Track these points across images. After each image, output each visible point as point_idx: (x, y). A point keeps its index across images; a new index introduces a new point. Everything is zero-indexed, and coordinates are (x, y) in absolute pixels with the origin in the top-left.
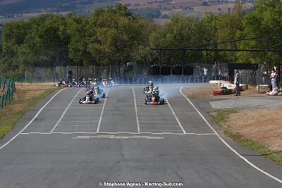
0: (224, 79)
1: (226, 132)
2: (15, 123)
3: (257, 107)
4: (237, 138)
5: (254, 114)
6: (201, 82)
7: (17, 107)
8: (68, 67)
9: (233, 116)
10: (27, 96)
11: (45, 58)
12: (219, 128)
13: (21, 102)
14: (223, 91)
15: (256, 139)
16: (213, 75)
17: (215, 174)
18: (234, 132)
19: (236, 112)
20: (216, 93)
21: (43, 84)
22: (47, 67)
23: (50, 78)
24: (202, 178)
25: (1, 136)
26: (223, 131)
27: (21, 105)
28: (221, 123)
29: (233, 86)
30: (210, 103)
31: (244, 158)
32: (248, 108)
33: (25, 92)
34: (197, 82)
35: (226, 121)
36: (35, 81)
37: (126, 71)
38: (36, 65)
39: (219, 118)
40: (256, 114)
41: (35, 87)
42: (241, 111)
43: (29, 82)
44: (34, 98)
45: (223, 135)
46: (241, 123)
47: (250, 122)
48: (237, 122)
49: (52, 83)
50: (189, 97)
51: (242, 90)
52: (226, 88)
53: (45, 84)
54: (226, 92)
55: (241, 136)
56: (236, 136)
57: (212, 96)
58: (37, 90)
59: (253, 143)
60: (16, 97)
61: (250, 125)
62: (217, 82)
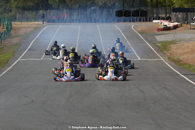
0: (163, 19)
1: (169, 58)
2: (14, 52)
3: (190, 40)
4: (177, 62)
5: (189, 45)
6: (146, 21)
7: (15, 41)
8: (48, 11)
9: (173, 47)
10: (21, 32)
11: (32, 4)
12: (164, 55)
13: (17, 36)
14: (164, 28)
15: (192, 63)
16: (155, 16)
17: (166, 88)
18: (175, 58)
19: (175, 44)
20: (159, 30)
21: (30, 23)
22: (33, 10)
23: (35, 18)
24: (157, 91)
25: (6, 61)
26: (167, 58)
27: (17, 39)
28: (165, 52)
29: (171, 25)
30: (155, 36)
31: (185, 77)
32: (184, 40)
33: (19, 29)
34: (143, 21)
35: (168, 50)
36: (24, 21)
37: (91, 13)
38: (24, 9)
39: (164, 47)
40: (190, 44)
41: (26, 25)
42: (178, 42)
43: (20, 22)
44: (26, 33)
45: (167, 60)
46: (180, 51)
47: (186, 50)
48: (176, 51)
49: (37, 23)
50: (139, 32)
51: (178, 27)
52: (166, 25)
53: (32, 23)
54: (167, 29)
55: (180, 61)
56: (177, 61)
57: (156, 32)
58: (27, 28)
59: (190, 66)
60: (13, 33)
61: (187, 53)
62: (159, 21)
